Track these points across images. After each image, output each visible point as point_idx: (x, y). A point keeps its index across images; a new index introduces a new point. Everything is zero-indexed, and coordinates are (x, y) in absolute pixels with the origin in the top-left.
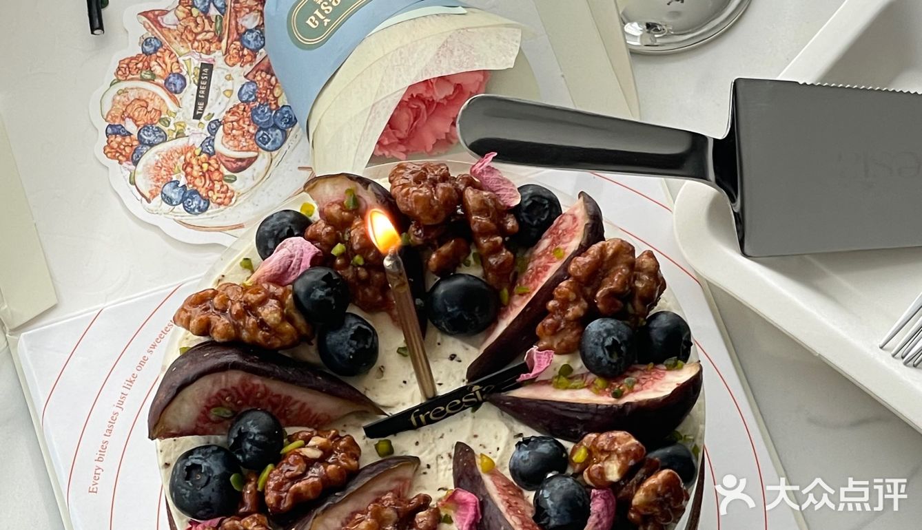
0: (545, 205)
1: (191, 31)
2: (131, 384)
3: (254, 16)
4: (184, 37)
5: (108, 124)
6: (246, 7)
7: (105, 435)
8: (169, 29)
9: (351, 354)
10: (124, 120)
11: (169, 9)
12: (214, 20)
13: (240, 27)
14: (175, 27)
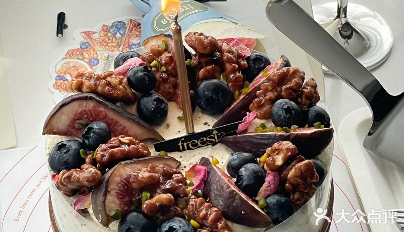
0: (263, 60)
1: (106, 42)
2: (45, 177)
3: (138, 39)
4: (102, 44)
5: (57, 75)
6: (134, 35)
7: (28, 198)
8: (95, 40)
9: (153, 108)
10: (65, 74)
11: (97, 32)
12: (118, 38)
13: (130, 43)
14: (98, 39)
